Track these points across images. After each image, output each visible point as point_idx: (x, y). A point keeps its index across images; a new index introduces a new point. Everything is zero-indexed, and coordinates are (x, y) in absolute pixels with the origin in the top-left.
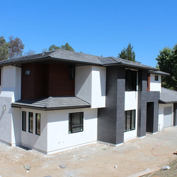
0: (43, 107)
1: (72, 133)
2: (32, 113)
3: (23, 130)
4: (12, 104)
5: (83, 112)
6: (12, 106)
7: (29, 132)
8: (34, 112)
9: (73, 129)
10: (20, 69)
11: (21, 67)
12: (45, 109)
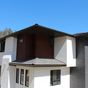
0: (31, 64)
1: (52, 85)
2: (23, 70)
3: (16, 82)
4: (10, 63)
5: (60, 70)
6: (10, 65)
7: (21, 84)
8: (25, 68)
9: (53, 82)
10: (16, 39)
11: (17, 38)
12: (33, 65)
